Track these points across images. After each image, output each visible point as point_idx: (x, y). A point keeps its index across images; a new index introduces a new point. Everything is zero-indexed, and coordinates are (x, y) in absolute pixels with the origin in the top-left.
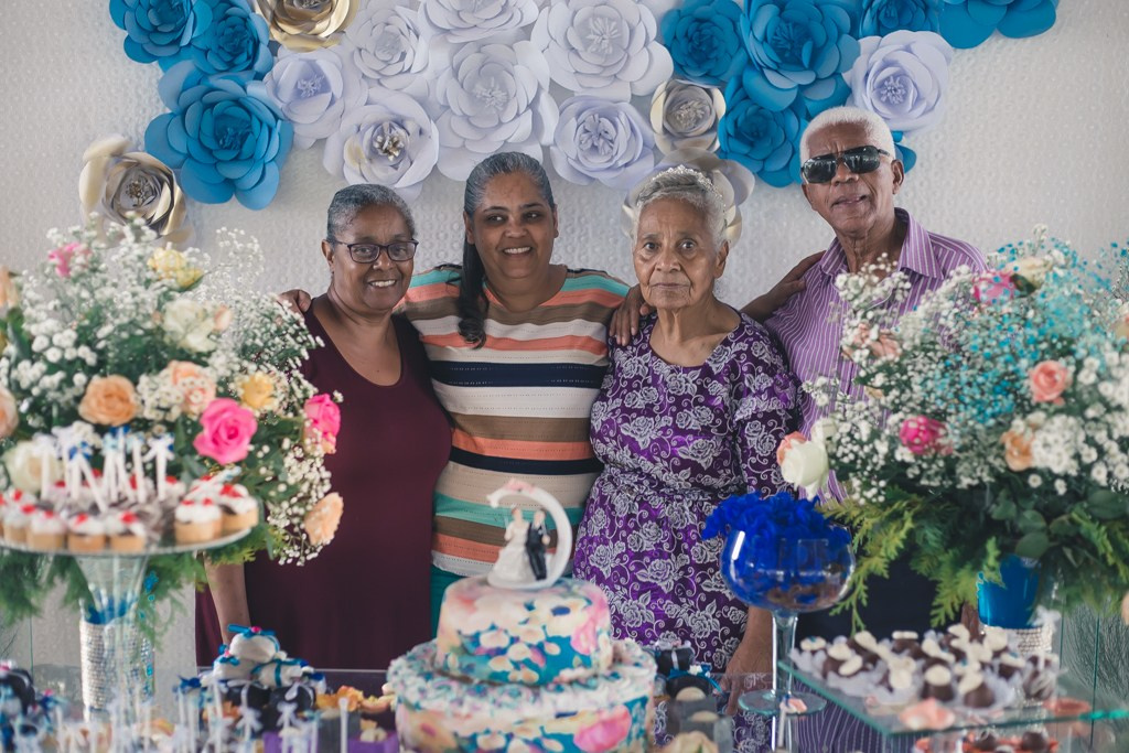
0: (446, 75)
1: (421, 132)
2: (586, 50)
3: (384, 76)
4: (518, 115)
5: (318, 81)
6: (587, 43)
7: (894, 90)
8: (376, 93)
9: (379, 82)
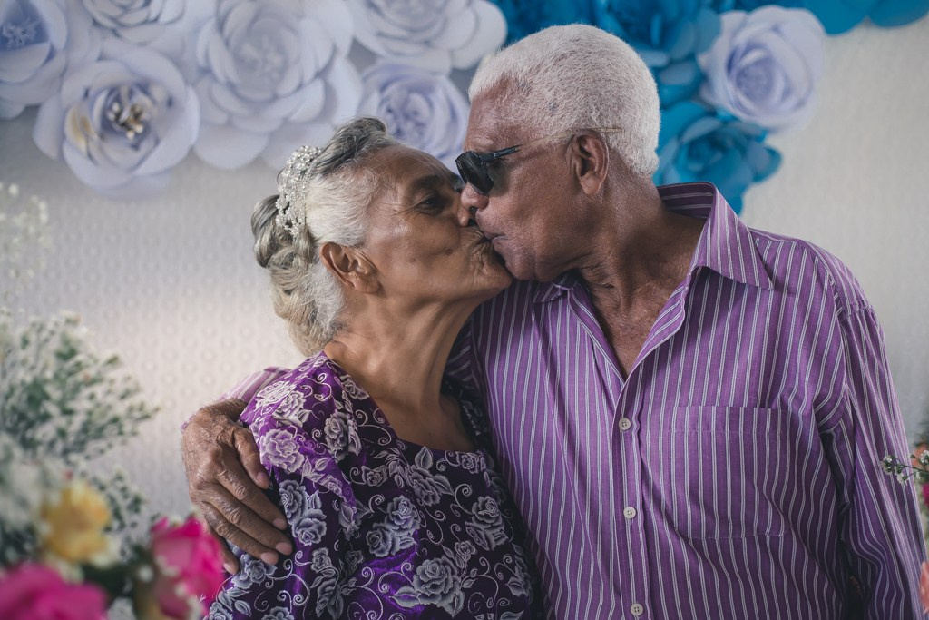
0: (209, 28)
1: (170, 103)
3: (123, 26)
4: (300, 87)
5: (31, 27)
8: (112, 45)
9: (115, 33)
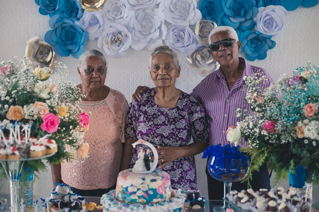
0: (134, 19)
1: (126, 36)
2: (176, 11)
3: (115, 19)
4: (155, 31)
5: (96, 21)
6: (176, 9)
7: (269, 23)
8: (113, 24)
9: (114, 21)
